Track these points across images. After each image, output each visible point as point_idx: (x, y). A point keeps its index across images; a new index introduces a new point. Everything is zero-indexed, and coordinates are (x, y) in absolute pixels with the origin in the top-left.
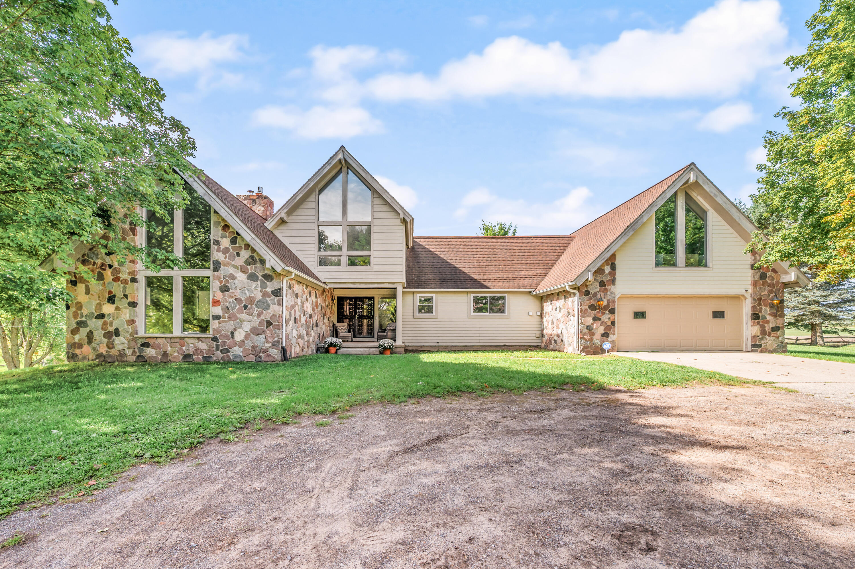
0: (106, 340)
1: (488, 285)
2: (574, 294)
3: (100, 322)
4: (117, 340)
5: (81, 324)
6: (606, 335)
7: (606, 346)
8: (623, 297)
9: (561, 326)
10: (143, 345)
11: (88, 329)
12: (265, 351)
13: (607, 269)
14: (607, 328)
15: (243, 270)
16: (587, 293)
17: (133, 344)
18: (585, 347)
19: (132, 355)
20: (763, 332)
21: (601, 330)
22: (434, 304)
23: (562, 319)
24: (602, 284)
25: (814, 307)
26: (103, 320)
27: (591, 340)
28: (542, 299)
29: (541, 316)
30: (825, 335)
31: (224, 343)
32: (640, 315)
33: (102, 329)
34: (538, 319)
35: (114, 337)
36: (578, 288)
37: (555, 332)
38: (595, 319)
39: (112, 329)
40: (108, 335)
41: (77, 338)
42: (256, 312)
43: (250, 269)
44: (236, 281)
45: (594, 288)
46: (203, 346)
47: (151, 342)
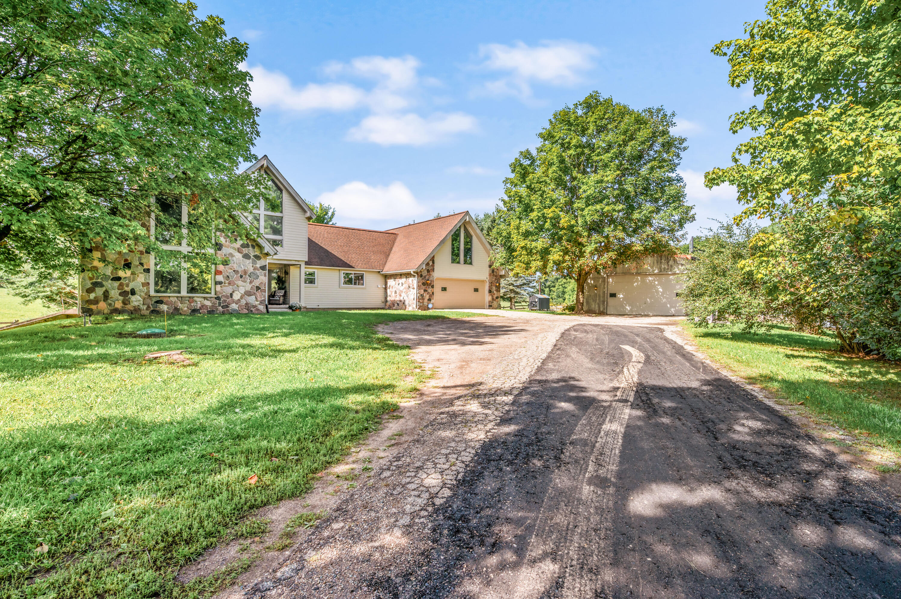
0: (121, 298)
1: (353, 265)
2: (414, 276)
3: (116, 284)
4: (133, 298)
5: (96, 285)
6: (429, 300)
7: (430, 306)
8: (438, 279)
9: (403, 295)
10: (157, 302)
11: (104, 289)
12: (254, 307)
13: (431, 263)
14: (430, 296)
15: (239, 251)
16: (421, 276)
17: (148, 301)
18: (420, 307)
19: (147, 309)
20: (493, 299)
21: (427, 297)
22: (316, 277)
23: (404, 290)
24: (428, 271)
25: (511, 287)
26: (119, 282)
27: (423, 302)
28: (386, 277)
29: (386, 289)
30: (516, 304)
31: (225, 301)
32: (444, 289)
33: (119, 289)
34: (383, 290)
35: (130, 296)
36: (417, 273)
37: (398, 299)
38: (425, 291)
39: (128, 289)
40: (124, 294)
41: (92, 296)
42: (249, 281)
43: (245, 251)
44: (234, 258)
45: (425, 273)
46: (208, 303)
47: (165, 300)
